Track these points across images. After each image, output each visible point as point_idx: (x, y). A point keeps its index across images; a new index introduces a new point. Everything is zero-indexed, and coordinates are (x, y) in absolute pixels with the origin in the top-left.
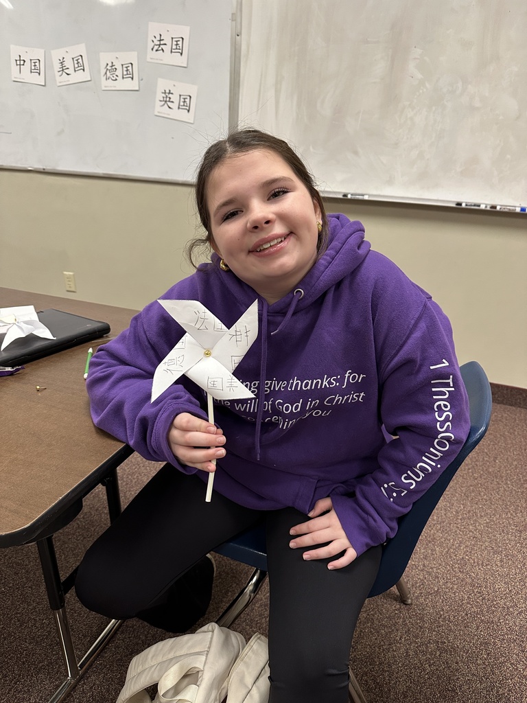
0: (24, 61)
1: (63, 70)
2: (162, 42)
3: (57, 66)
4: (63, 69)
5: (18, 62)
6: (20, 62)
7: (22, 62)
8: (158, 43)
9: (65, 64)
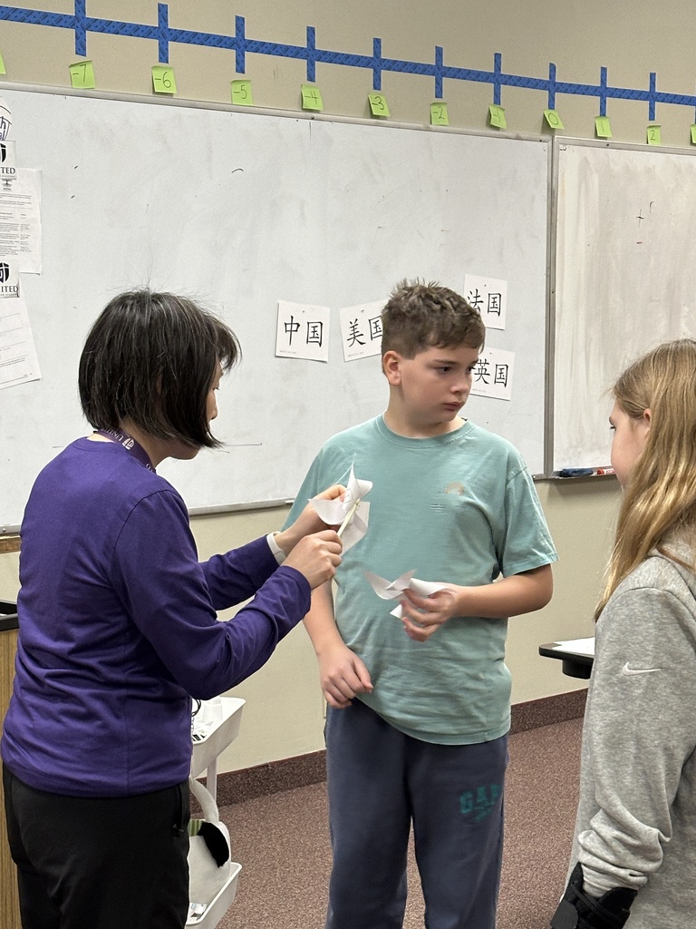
0: (298, 325)
1: (354, 338)
2: (479, 299)
3: (347, 332)
4: (355, 335)
5: (289, 327)
6: (292, 326)
7: (295, 327)
8: (474, 300)
9: (358, 328)
